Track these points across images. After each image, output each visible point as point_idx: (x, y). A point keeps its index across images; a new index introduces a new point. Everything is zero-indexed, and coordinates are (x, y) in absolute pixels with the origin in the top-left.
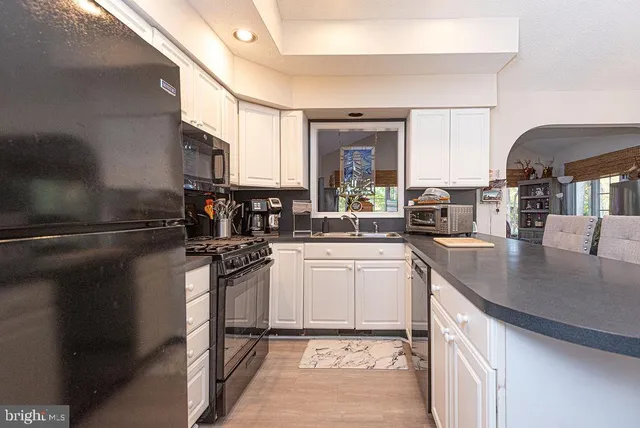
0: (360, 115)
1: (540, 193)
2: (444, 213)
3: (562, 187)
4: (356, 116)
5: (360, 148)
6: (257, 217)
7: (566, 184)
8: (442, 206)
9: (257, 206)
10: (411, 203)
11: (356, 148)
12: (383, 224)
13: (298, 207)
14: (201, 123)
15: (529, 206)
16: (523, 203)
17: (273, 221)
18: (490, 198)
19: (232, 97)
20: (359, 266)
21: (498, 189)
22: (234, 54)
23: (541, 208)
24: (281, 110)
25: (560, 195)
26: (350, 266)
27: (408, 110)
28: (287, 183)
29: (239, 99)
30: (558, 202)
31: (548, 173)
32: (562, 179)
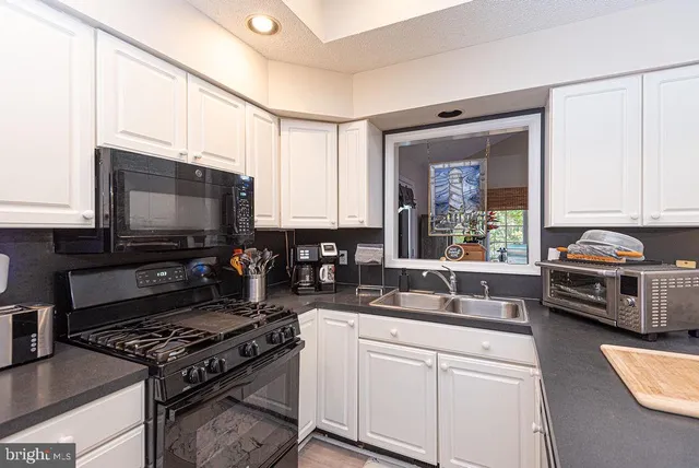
0: (457, 113)
2: (629, 285)
4: (450, 116)
5: (461, 164)
6: (306, 269)
8: (622, 271)
9: (304, 254)
10: (554, 254)
11: (453, 165)
12: (498, 286)
13: (365, 254)
14: (199, 154)
17: (326, 274)
19: (267, 116)
20: (444, 365)
22: (265, 58)
24: (339, 123)
26: (429, 362)
27: (546, 92)
28: (348, 222)
29: (280, 117)
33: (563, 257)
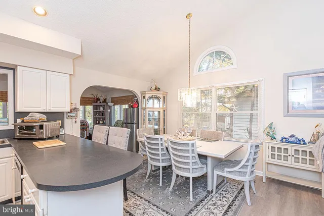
1: (102, 109)
2: (41, 127)
3: (110, 107)
7: (111, 106)
8: (40, 124)
10: (19, 121)
15: (97, 115)
16: (95, 114)
18: (72, 116)
21: (76, 112)
23: (102, 115)
25: (109, 111)
30: (109, 114)
31: (105, 101)
32: (110, 104)
33: (23, 122)
